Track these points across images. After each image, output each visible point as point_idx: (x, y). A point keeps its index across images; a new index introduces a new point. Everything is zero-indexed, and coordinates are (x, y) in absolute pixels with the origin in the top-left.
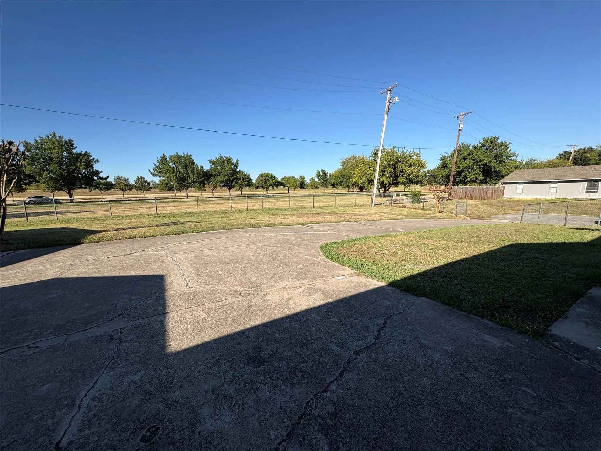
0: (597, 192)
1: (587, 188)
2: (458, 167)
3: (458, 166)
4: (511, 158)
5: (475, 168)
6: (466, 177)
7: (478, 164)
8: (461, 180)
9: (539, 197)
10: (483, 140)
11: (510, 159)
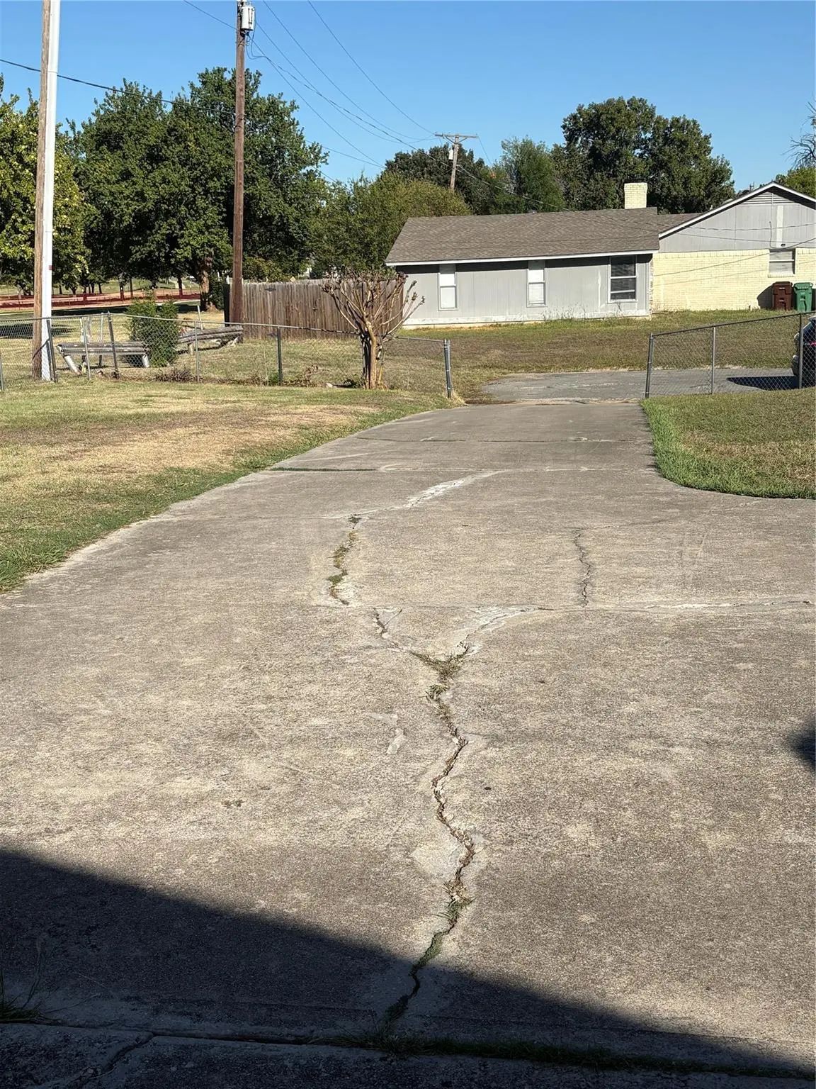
0: (633, 296)
1: (615, 285)
10: (204, 83)
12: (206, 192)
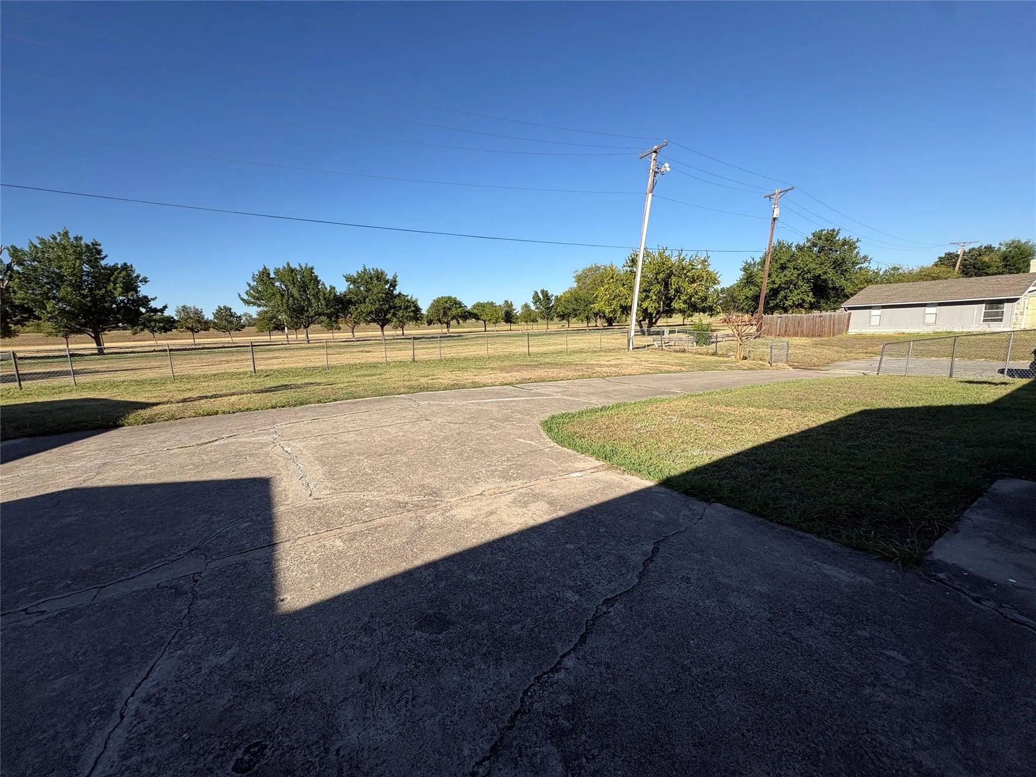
0: (1001, 320)
1: (986, 315)
2: (772, 281)
3: (773, 279)
4: (860, 265)
5: (800, 283)
6: (786, 298)
7: (806, 276)
8: (777, 303)
9: (906, 331)
11: (858, 267)
12: (804, 279)
